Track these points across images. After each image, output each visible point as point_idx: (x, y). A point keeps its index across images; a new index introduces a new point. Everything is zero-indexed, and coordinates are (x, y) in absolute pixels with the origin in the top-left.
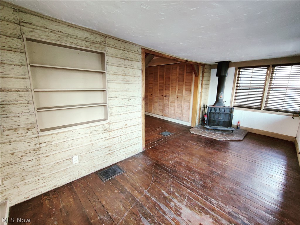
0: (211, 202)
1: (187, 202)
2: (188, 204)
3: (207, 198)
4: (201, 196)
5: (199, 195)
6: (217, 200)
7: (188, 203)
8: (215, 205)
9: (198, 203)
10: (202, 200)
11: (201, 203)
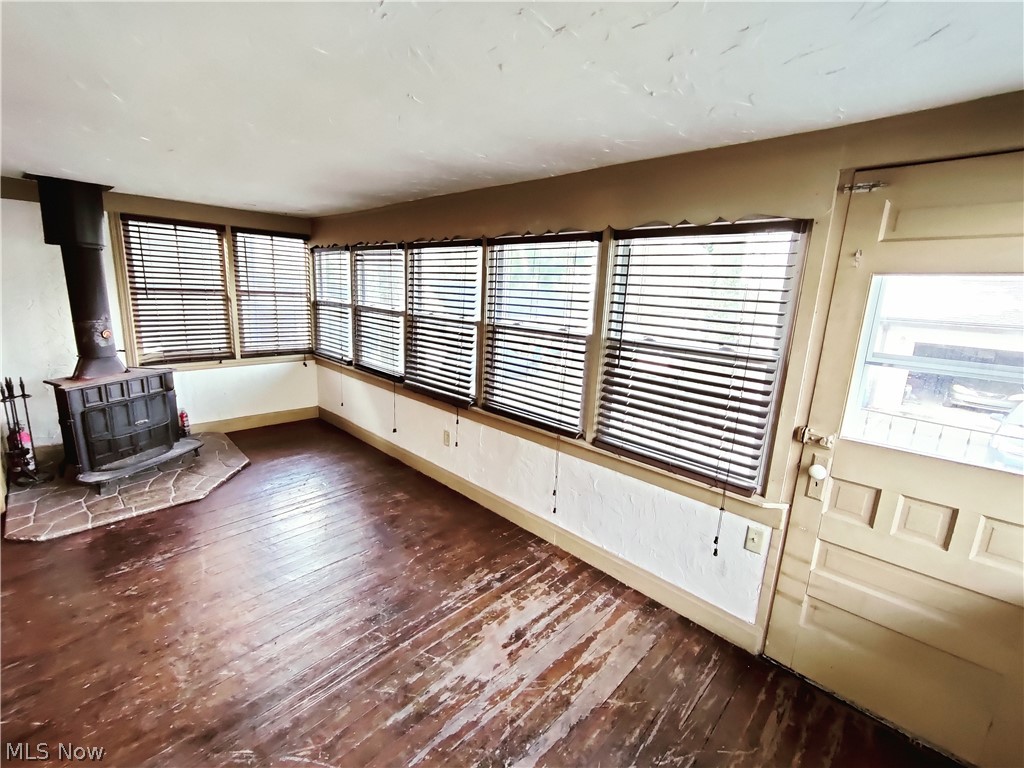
0: (451, 610)
1: (444, 657)
2: (452, 657)
3: (437, 612)
4: (430, 623)
5: (427, 625)
6: (446, 597)
7: (447, 657)
8: (459, 605)
9: (450, 634)
10: (444, 623)
11: (450, 629)
